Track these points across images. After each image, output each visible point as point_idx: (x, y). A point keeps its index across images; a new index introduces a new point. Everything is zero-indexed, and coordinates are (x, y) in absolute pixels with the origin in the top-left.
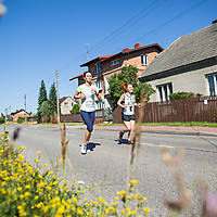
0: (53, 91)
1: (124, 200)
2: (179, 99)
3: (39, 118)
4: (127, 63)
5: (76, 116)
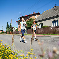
0: (11, 25)
1: (29, 55)
2: (45, 27)
4: (31, 18)
5: (17, 32)
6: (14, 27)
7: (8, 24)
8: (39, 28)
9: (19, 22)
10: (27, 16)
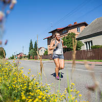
0: (36, 44)
3: (29, 57)
4: (70, 31)
5: (46, 56)
6: (41, 48)
7: (31, 43)
8: (86, 49)
9: (49, 39)
10: (64, 29)
